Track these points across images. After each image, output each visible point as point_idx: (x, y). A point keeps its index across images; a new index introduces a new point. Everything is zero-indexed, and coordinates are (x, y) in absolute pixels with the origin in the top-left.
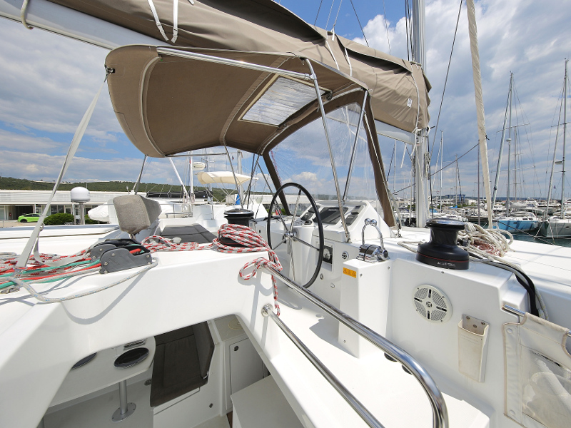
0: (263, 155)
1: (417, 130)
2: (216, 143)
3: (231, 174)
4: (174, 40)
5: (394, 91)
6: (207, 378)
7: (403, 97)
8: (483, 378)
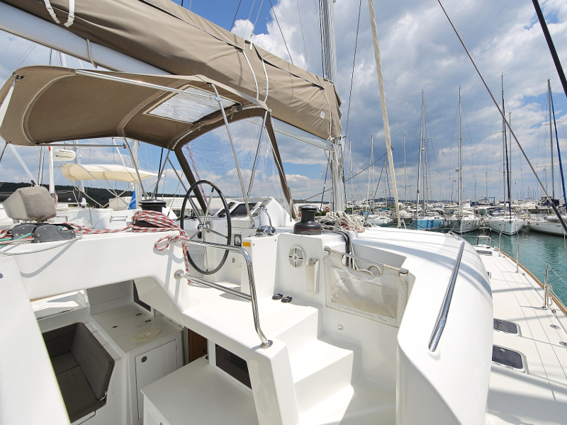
0: (175, 150)
1: (331, 138)
3: (133, 170)
4: (67, 25)
5: (308, 104)
6: (105, 400)
7: (316, 110)
8: (318, 291)
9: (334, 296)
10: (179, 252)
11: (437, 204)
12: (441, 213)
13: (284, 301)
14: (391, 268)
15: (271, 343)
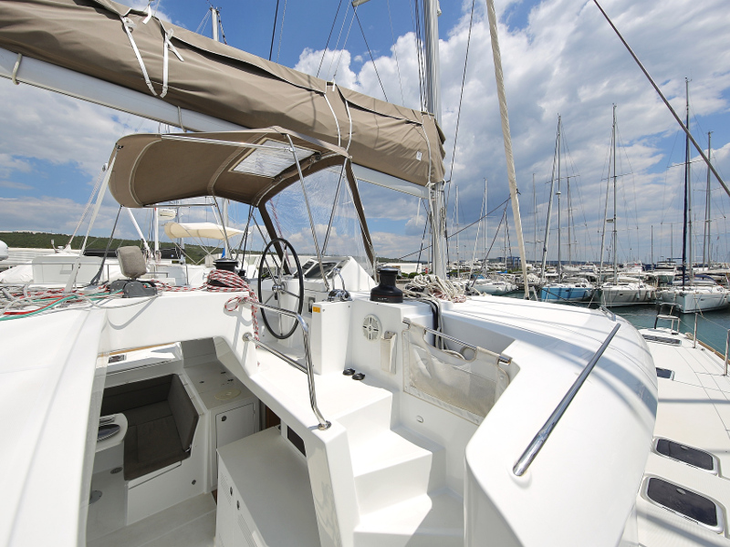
0: (259, 207)
1: (430, 184)
2: (203, 192)
4: (162, 95)
5: (400, 145)
6: (190, 452)
7: (411, 151)
8: (394, 370)
9: (413, 380)
10: (247, 313)
11: (586, 267)
12: (592, 280)
13: (355, 378)
14: (487, 353)
15: (329, 425)
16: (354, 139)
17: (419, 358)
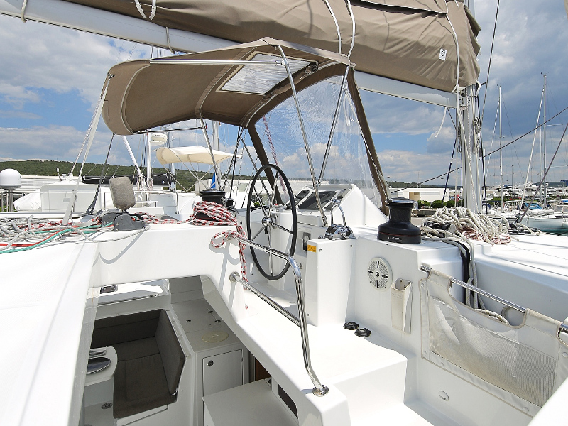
0: (249, 128)
1: (458, 89)
4: (151, 17)
5: (417, 43)
6: (176, 395)
7: (431, 49)
8: (409, 328)
9: (435, 343)
13: (359, 334)
14: (542, 319)
15: (326, 390)
16: (358, 42)
17: (442, 316)
